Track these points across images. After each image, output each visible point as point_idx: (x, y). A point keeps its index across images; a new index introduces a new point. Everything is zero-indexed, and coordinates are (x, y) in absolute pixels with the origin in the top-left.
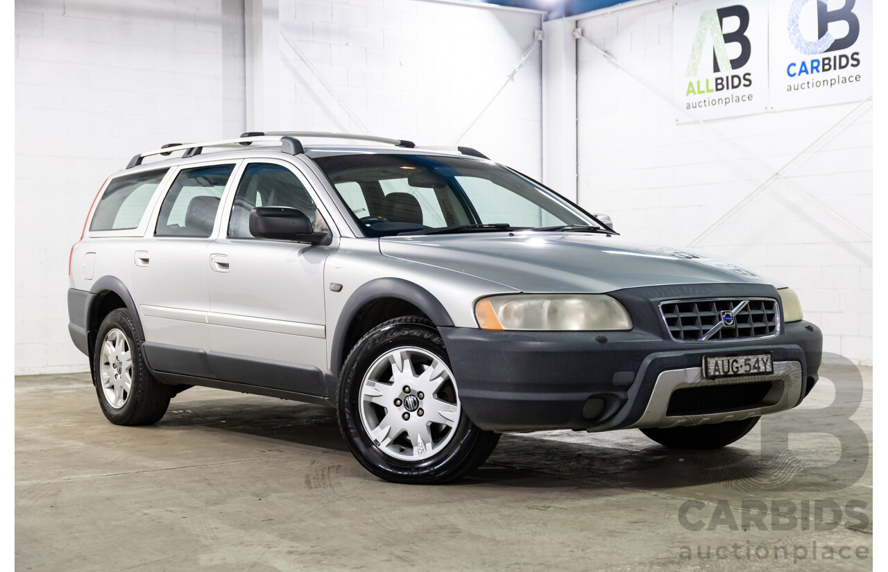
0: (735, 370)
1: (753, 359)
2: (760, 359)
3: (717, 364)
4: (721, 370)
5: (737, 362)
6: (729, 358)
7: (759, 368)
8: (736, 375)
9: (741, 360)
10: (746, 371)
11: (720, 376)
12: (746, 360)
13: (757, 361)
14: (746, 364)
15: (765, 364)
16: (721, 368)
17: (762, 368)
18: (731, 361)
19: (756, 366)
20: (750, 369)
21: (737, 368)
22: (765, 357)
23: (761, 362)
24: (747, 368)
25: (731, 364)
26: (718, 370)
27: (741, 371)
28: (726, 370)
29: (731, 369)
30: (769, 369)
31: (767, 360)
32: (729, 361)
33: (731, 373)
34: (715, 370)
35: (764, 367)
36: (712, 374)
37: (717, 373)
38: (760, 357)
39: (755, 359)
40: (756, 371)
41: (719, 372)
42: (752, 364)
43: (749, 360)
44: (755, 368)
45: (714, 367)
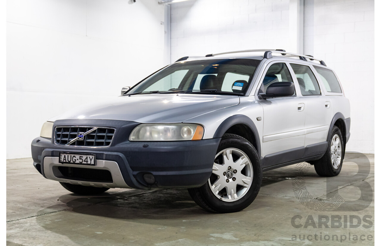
0: (74, 161)
1: (84, 157)
2: (88, 157)
3: (65, 156)
4: (67, 160)
5: (75, 157)
6: (71, 155)
7: (87, 161)
8: (74, 163)
9: (78, 157)
10: (80, 162)
11: (66, 163)
12: (80, 157)
13: (87, 158)
14: (80, 159)
15: (91, 160)
16: (67, 159)
17: (89, 163)
18: (72, 156)
19: (86, 160)
20: (82, 162)
21: (75, 160)
22: (91, 157)
23: (88, 159)
24: (81, 161)
25: (72, 158)
26: (65, 160)
27: (77, 162)
28: (69, 160)
29: (72, 160)
30: (93, 163)
31: (92, 158)
32: (71, 156)
33: (72, 162)
34: (64, 159)
35: (90, 162)
36: (62, 161)
37: (65, 161)
38: (88, 156)
39: (86, 157)
40: (86, 163)
41: (66, 161)
42: (84, 160)
43: (82, 157)
44: (85, 161)
45: (63, 158)
